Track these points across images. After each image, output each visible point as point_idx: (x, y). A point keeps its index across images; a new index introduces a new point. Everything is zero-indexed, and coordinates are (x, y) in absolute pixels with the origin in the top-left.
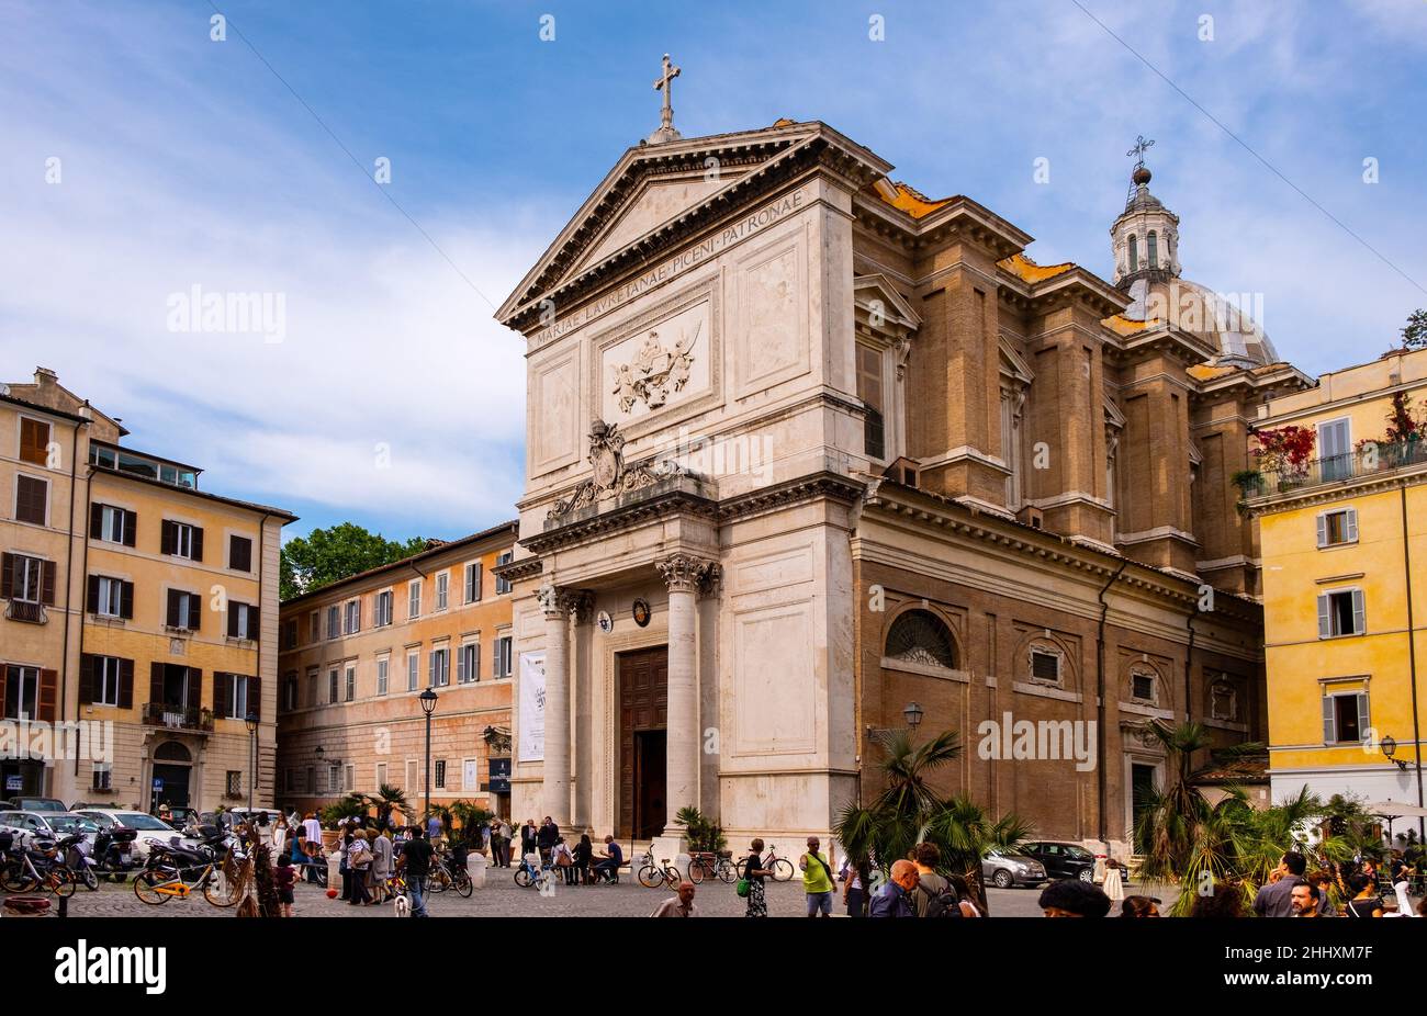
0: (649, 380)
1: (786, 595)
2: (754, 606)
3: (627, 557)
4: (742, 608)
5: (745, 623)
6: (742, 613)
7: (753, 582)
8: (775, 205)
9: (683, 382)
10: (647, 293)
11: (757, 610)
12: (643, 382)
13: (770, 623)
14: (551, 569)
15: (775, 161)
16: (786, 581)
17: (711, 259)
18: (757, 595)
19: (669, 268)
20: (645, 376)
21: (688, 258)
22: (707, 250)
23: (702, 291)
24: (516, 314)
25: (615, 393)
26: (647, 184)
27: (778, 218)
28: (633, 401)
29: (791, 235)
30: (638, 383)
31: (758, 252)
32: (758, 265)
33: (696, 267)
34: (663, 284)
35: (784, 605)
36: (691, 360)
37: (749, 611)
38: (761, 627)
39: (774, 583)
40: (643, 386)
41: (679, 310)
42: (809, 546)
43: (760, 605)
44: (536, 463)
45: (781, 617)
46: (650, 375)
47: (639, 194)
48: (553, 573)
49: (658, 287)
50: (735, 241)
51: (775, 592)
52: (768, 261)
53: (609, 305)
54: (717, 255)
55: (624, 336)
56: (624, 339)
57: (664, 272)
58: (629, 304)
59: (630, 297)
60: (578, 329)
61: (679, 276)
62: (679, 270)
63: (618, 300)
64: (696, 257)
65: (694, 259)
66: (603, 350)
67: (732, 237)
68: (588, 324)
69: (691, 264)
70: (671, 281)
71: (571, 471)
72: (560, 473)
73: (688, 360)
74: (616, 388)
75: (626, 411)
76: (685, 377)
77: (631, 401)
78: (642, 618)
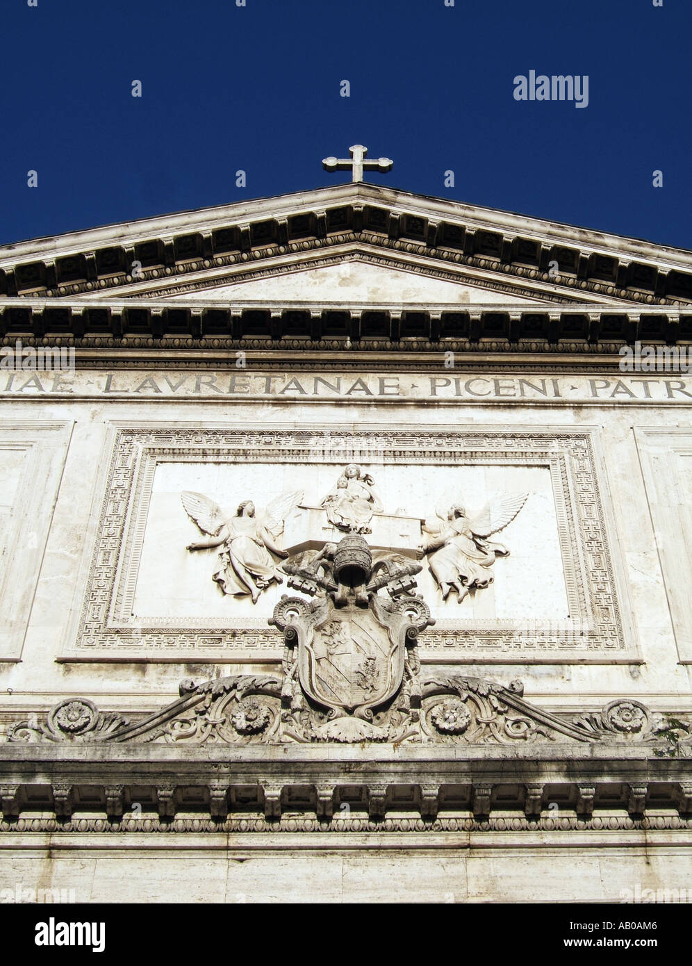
9: (474, 587)
10: (339, 403)
17: (560, 405)
19: (412, 384)
22: (544, 392)
23: (533, 446)
25: (192, 549)
26: (352, 253)
28: (275, 581)
33: (511, 405)
34: (400, 404)
36: (498, 553)
41: (452, 460)
47: (326, 258)
49: (380, 403)
50: (628, 398)
53: (198, 388)
54: (578, 406)
55: (245, 453)
56: (241, 459)
57: (398, 386)
58: (274, 404)
59: (282, 396)
60: (71, 400)
61: (454, 404)
62: (452, 396)
63: (232, 391)
64: (503, 391)
65: (498, 393)
66: (159, 458)
67: (616, 391)
68: (112, 400)
69: (492, 397)
70: (422, 404)
73: (490, 550)
74: (206, 540)
75: (239, 595)
76: (482, 576)
77: (267, 577)
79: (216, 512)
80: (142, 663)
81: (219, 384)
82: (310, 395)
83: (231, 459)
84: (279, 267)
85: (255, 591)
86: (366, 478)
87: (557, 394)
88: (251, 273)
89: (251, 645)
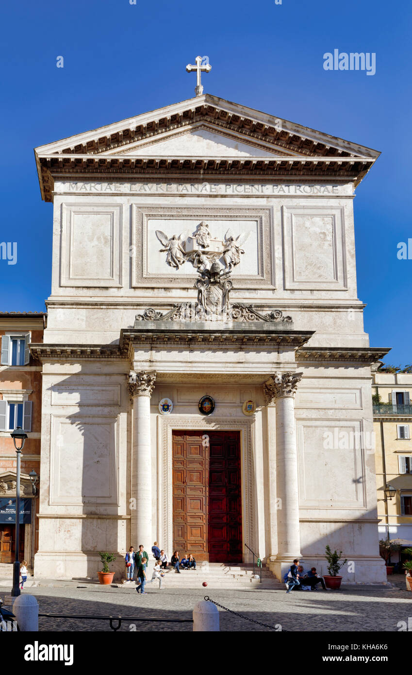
0: (204, 253)
1: (339, 414)
2: (313, 417)
4: (304, 416)
5: (305, 427)
7: (311, 401)
8: (317, 186)
9: (235, 264)
10: (198, 196)
11: (316, 420)
14: (146, 358)
16: (341, 406)
17: (263, 197)
18: (317, 410)
19: (220, 188)
21: (241, 189)
22: (258, 190)
23: (253, 213)
26: (201, 126)
27: (319, 194)
29: (331, 208)
31: (304, 207)
32: (302, 215)
33: (248, 197)
34: (216, 196)
35: (338, 420)
36: (242, 253)
37: (309, 419)
38: (318, 431)
39: (330, 406)
41: (231, 218)
43: (319, 417)
44: (66, 276)
45: (335, 427)
46: (206, 250)
48: (149, 361)
49: (210, 196)
50: (283, 193)
51: (332, 411)
52: (312, 216)
53: (157, 190)
54: (268, 197)
55: (173, 216)
56: (171, 218)
57: (215, 188)
58: (180, 197)
59: (181, 193)
60: (121, 195)
61: (232, 196)
62: (231, 193)
63: (167, 191)
64: (246, 190)
65: (245, 192)
66: (149, 218)
67: (280, 190)
68: (133, 195)
69: (243, 193)
70: (223, 196)
71: (112, 292)
72: (97, 290)
73: (240, 252)
74: (163, 248)
75: (174, 267)
76: (237, 261)
77: (182, 261)
78: (207, 410)
79: (166, 238)
80: (153, 288)
81: (163, 188)
82: (190, 193)
83: (169, 218)
84: (178, 133)
85: (180, 266)
86: (207, 226)
87: (262, 192)
88: (169, 136)
89: (179, 283)
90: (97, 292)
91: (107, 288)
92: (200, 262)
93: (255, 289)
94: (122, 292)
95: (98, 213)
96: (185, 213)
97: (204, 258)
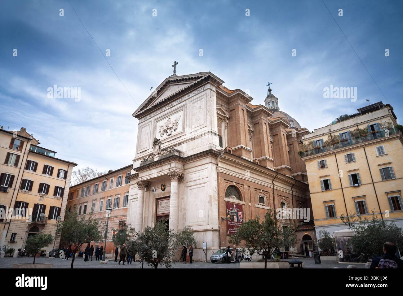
0: (168, 129)
1: (200, 182)
2: (193, 185)
3: (161, 172)
4: (189, 185)
5: (190, 189)
6: (189, 187)
7: (193, 178)
8: (199, 89)
9: (176, 129)
10: (168, 109)
11: (193, 186)
12: (166, 129)
13: (196, 189)
14: (141, 176)
15: (199, 80)
16: (201, 178)
17: (184, 101)
19: (174, 103)
20: (167, 128)
21: (179, 101)
22: (183, 99)
23: (182, 108)
24: (137, 114)
25: (159, 132)
26: (170, 86)
27: (199, 92)
28: (164, 134)
29: (202, 96)
30: (165, 130)
31: (195, 99)
32: (194, 103)
33: (180, 103)
35: (200, 184)
36: (178, 124)
37: (191, 186)
38: (194, 191)
39: (197, 179)
40: (166, 130)
41: (176, 113)
42: (207, 168)
43: (194, 184)
44: (139, 150)
45: (199, 187)
47: (168, 87)
48: (141, 177)
49: (171, 108)
50: (189, 97)
51: (198, 181)
52: (197, 101)
53: (159, 112)
54: (186, 100)
55: (162, 119)
58: (164, 112)
59: (165, 110)
60: (152, 117)
62: (176, 104)
66: (157, 122)
68: (154, 116)
71: (148, 151)
72: (144, 152)
78: (163, 189)
79: (160, 127)
81: (160, 110)
85: (163, 136)
86: (170, 119)
90: (144, 153)
91: (146, 151)
92: (167, 132)
93: (181, 137)
94: (149, 151)
95: (146, 126)
96: (165, 116)
97: (168, 130)
